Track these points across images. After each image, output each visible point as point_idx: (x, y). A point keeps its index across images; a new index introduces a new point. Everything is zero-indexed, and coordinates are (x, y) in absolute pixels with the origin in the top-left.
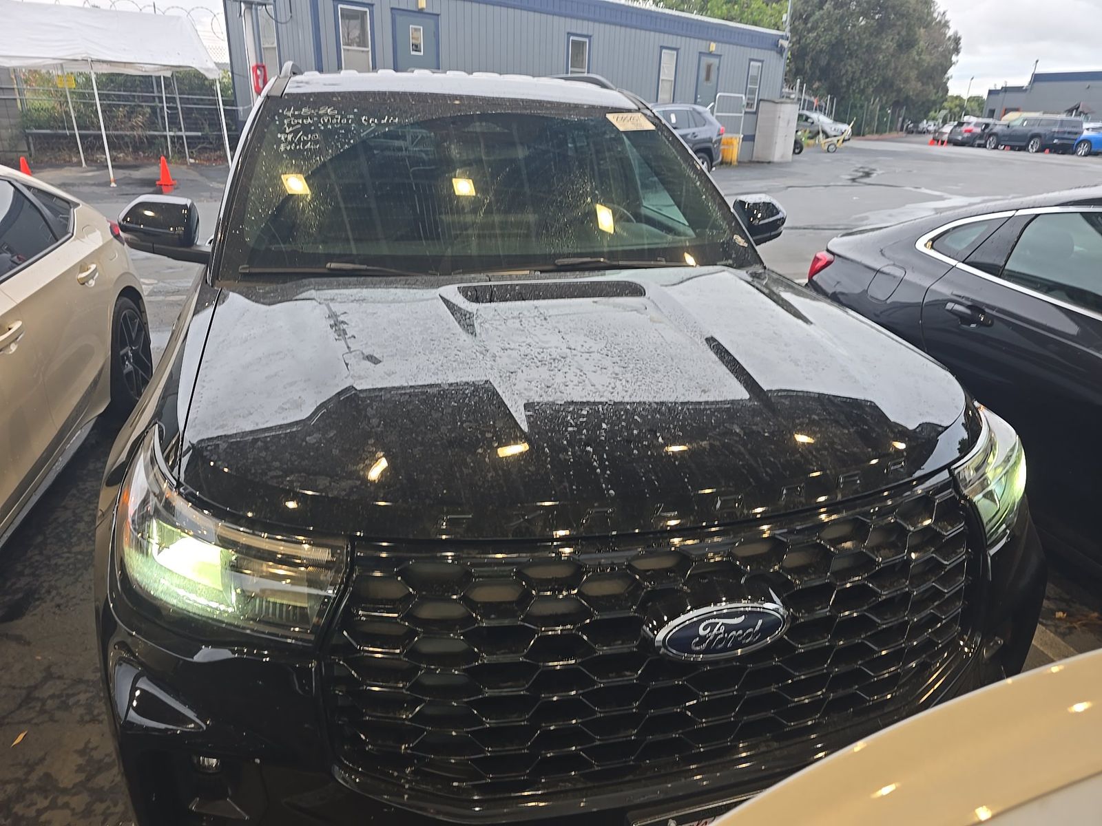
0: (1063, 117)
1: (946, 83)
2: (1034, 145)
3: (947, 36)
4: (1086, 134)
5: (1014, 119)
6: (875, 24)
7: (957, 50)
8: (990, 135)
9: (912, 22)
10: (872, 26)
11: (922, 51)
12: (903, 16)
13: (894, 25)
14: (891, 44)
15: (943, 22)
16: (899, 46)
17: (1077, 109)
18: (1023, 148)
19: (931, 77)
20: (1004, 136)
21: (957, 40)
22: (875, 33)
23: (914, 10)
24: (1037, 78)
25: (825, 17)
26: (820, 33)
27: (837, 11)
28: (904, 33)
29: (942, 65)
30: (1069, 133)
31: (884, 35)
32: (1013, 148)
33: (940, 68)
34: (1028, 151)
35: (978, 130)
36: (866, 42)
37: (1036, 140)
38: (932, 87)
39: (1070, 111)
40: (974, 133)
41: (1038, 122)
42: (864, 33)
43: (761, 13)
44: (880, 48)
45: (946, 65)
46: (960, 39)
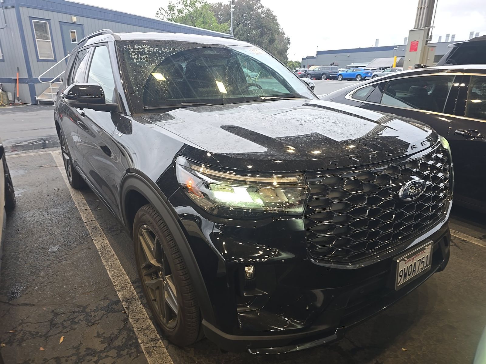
0: (330, 67)
1: (287, 56)
2: (324, 77)
3: (285, 37)
4: (340, 72)
5: (314, 68)
6: (259, 33)
7: (289, 43)
8: (308, 74)
9: (273, 32)
10: (258, 34)
11: (277, 44)
12: (269, 30)
13: (266, 33)
14: (267, 40)
15: (282, 32)
16: (270, 41)
17: (333, 64)
18: (320, 79)
19: (281, 54)
20: (313, 74)
21: (288, 39)
22: (260, 36)
23: (273, 28)
24: (319, 53)
25: (240, 30)
26: (239, 36)
27: (244, 28)
28: (270, 36)
29: (285, 49)
30: (335, 72)
31: (263, 37)
32: (316, 79)
33: (284, 50)
34: (322, 80)
35: (303, 73)
36: (257, 40)
37: (324, 75)
38: (282, 58)
39: (331, 65)
40: (302, 74)
41: (324, 69)
42: (256, 36)
43: (217, 27)
44: (263, 42)
45: (286, 50)
46: (289, 39)
